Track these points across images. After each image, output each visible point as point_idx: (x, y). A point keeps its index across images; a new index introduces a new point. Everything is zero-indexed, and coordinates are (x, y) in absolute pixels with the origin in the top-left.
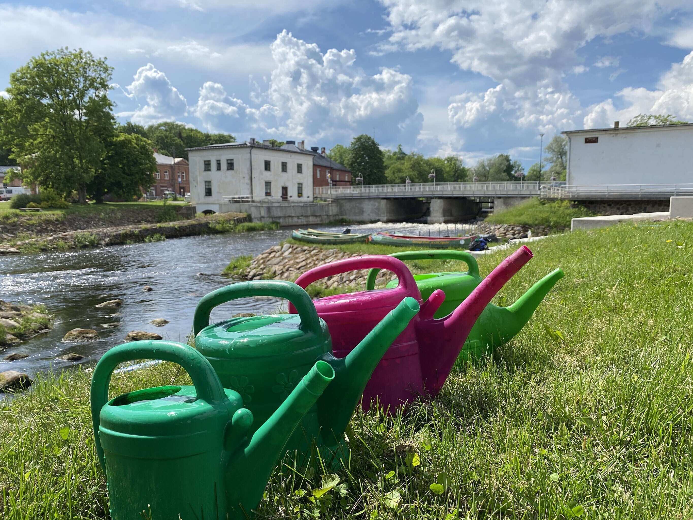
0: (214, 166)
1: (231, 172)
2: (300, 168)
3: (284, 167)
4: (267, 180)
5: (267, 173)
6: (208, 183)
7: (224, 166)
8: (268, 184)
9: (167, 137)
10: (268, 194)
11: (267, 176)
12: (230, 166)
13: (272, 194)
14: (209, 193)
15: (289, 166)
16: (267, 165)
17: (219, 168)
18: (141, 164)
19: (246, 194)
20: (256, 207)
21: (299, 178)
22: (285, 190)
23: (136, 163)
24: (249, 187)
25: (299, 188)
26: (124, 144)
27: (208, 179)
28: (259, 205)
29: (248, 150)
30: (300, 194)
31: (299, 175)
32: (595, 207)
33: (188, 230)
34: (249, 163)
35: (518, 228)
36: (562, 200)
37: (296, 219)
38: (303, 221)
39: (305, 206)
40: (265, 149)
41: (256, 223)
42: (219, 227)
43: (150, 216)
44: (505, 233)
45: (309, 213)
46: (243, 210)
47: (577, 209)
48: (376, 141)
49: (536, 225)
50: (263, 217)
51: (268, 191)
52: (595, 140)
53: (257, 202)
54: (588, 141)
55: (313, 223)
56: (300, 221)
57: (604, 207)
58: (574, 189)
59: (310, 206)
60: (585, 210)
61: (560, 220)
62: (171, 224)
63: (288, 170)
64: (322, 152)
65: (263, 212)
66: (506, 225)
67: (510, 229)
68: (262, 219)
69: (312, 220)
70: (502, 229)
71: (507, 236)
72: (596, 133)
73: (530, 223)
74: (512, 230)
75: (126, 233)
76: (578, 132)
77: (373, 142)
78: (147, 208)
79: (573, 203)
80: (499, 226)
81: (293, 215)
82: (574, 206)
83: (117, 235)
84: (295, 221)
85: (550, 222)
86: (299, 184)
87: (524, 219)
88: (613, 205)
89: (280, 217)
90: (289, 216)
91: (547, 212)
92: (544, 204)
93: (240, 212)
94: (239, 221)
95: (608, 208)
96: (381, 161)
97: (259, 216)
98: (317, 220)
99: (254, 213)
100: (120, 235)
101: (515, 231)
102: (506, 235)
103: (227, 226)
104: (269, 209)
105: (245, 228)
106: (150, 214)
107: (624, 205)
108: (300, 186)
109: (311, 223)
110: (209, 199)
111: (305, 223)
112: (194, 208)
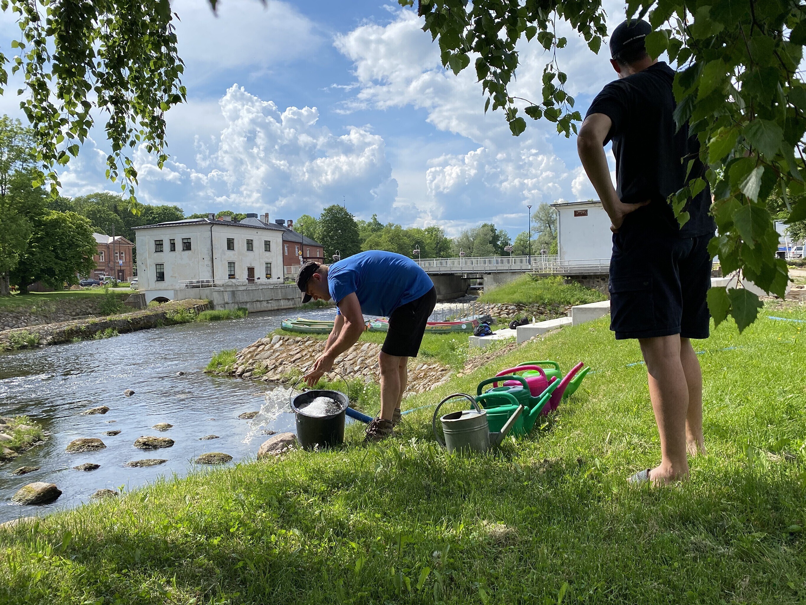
0: (166, 246)
1: (187, 252)
2: (267, 245)
3: (250, 244)
4: (231, 260)
5: (230, 252)
6: (160, 266)
7: (179, 246)
8: (231, 265)
9: (99, 211)
10: (232, 276)
11: (231, 255)
12: (187, 246)
13: (237, 276)
14: (161, 277)
15: (255, 244)
16: (230, 244)
17: (173, 249)
18: (78, 246)
19: (205, 276)
20: (219, 291)
21: (267, 257)
22: (251, 271)
23: (72, 245)
24: (210, 269)
25: (267, 267)
26: (56, 223)
27: (160, 262)
28: (222, 289)
29: (209, 227)
30: (269, 276)
31: (268, 253)
32: (589, 282)
33: (142, 323)
34: (210, 242)
35: (512, 307)
36: (555, 276)
37: (265, 304)
38: (274, 305)
39: (275, 288)
40: (228, 225)
41: (218, 311)
42: (178, 317)
43: (91, 307)
44: (499, 313)
45: (280, 297)
46: (204, 296)
47: (570, 285)
48: (349, 212)
49: (530, 303)
50: (227, 303)
51: (233, 273)
52: (584, 213)
53: (220, 286)
54: (577, 214)
55: (285, 307)
56: (269, 305)
57: (598, 281)
58: (566, 264)
59: (281, 288)
60: (579, 285)
61: (554, 297)
62: (123, 316)
63: (254, 249)
64: (289, 226)
65: (227, 298)
66: (500, 304)
67: (504, 308)
68: (226, 305)
69: (284, 304)
70: (495, 309)
71: (502, 316)
72: (585, 206)
73: (524, 301)
74: (506, 309)
75: (71, 330)
76: (567, 205)
77: (346, 214)
78: (86, 298)
79: (566, 278)
80: (492, 306)
81: (262, 299)
82: (567, 282)
83: (60, 332)
84: (265, 306)
85: (544, 300)
86: (267, 263)
87: (517, 297)
89: (246, 302)
90: (257, 301)
91: (541, 288)
92: (537, 280)
93: (200, 299)
94: (200, 309)
95: (602, 282)
96: (356, 233)
97: (223, 302)
98: (290, 304)
99: (217, 299)
100: (64, 332)
101: (510, 310)
102: (500, 315)
103: (187, 315)
104: (233, 293)
105: (208, 317)
106: (90, 305)
108: (269, 266)
109: (282, 307)
110: (161, 285)
111: (276, 308)
112: (144, 294)
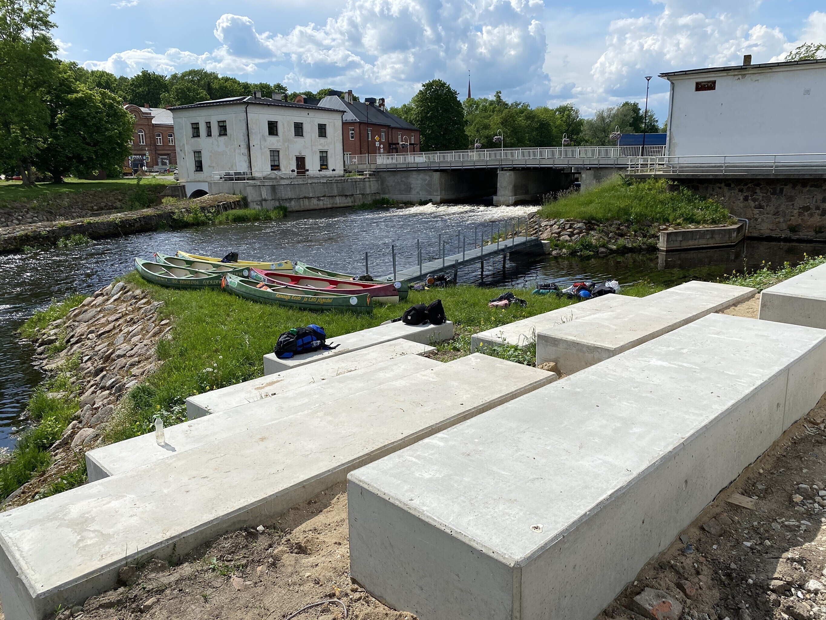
0: (203, 130)
1: (223, 138)
2: (322, 130)
3: (299, 129)
4: (274, 147)
5: (273, 139)
6: (198, 153)
7: (215, 130)
8: (275, 154)
10: (275, 167)
11: (273, 142)
12: (223, 129)
13: (282, 167)
14: (199, 167)
15: (306, 128)
16: (273, 128)
17: (209, 135)
19: (242, 168)
20: (254, 186)
21: (322, 144)
22: (301, 161)
23: (100, 128)
24: (246, 158)
25: (322, 157)
27: (198, 149)
28: (260, 183)
29: (243, 108)
30: (324, 165)
31: (322, 140)
32: (707, 188)
33: (136, 225)
34: (245, 125)
35: (580, 225)
36: (657, 178)
37: (315, 201)
38: (326, 203)
39: (330, 182)
40: (269, 105)
41: (253, 209)
44: (560, 233)
45: (335, 192)
46: (237, 192)
47: (675, 193)
49: (607, 220)
50: (265, 200)
51: (276, 163)
52: (711, 86)
53: (259, 179)
54: (700, 87)
55: (342, 205)
56: (321, 203)
57: (720, 188)
58: (676, 161)
59: (337, 182)
60: (690, 193)
61: (648, 211)
62: (112, 217)
63: (304, 134)
64: (380, 106)
65: (265, 193)
66: (562, 221)
67: (568, 226)
68: (264, 202)
69: (339, 201)
70: (556, 227)
71: (561, 238)
72: (712, 75)
73: (600, 216)
74: (570, 228)
75: (26, 235)
76: (685, 73)
79: (670, 183)
80: (552, 222)
81: (311, 195)
82: (672, 188)
83: (9, 238)
84: (315, 204)
85: (630, 215)
86: (321, 152)
87: (591, 210)
88: (732, 185)
89: (291, 199)
90: (305, 198)
91: (629, 197)
92: (630, 184)
93: (234, 194)
94: (227, 206)
95: (726, 189)
97: (259, 199)
98: (348, 202)
99: (252, 195)
100: (15, 238)
101: (575, 229)
102: (559, 236)
103: (201, 216)
104: (274, 188)
105: (230, 218)
107: (750, 185)
108: (325, 155)
109: (338, 205)
110: (200, 176)
111: (329, 206)
112: (184, 186)
